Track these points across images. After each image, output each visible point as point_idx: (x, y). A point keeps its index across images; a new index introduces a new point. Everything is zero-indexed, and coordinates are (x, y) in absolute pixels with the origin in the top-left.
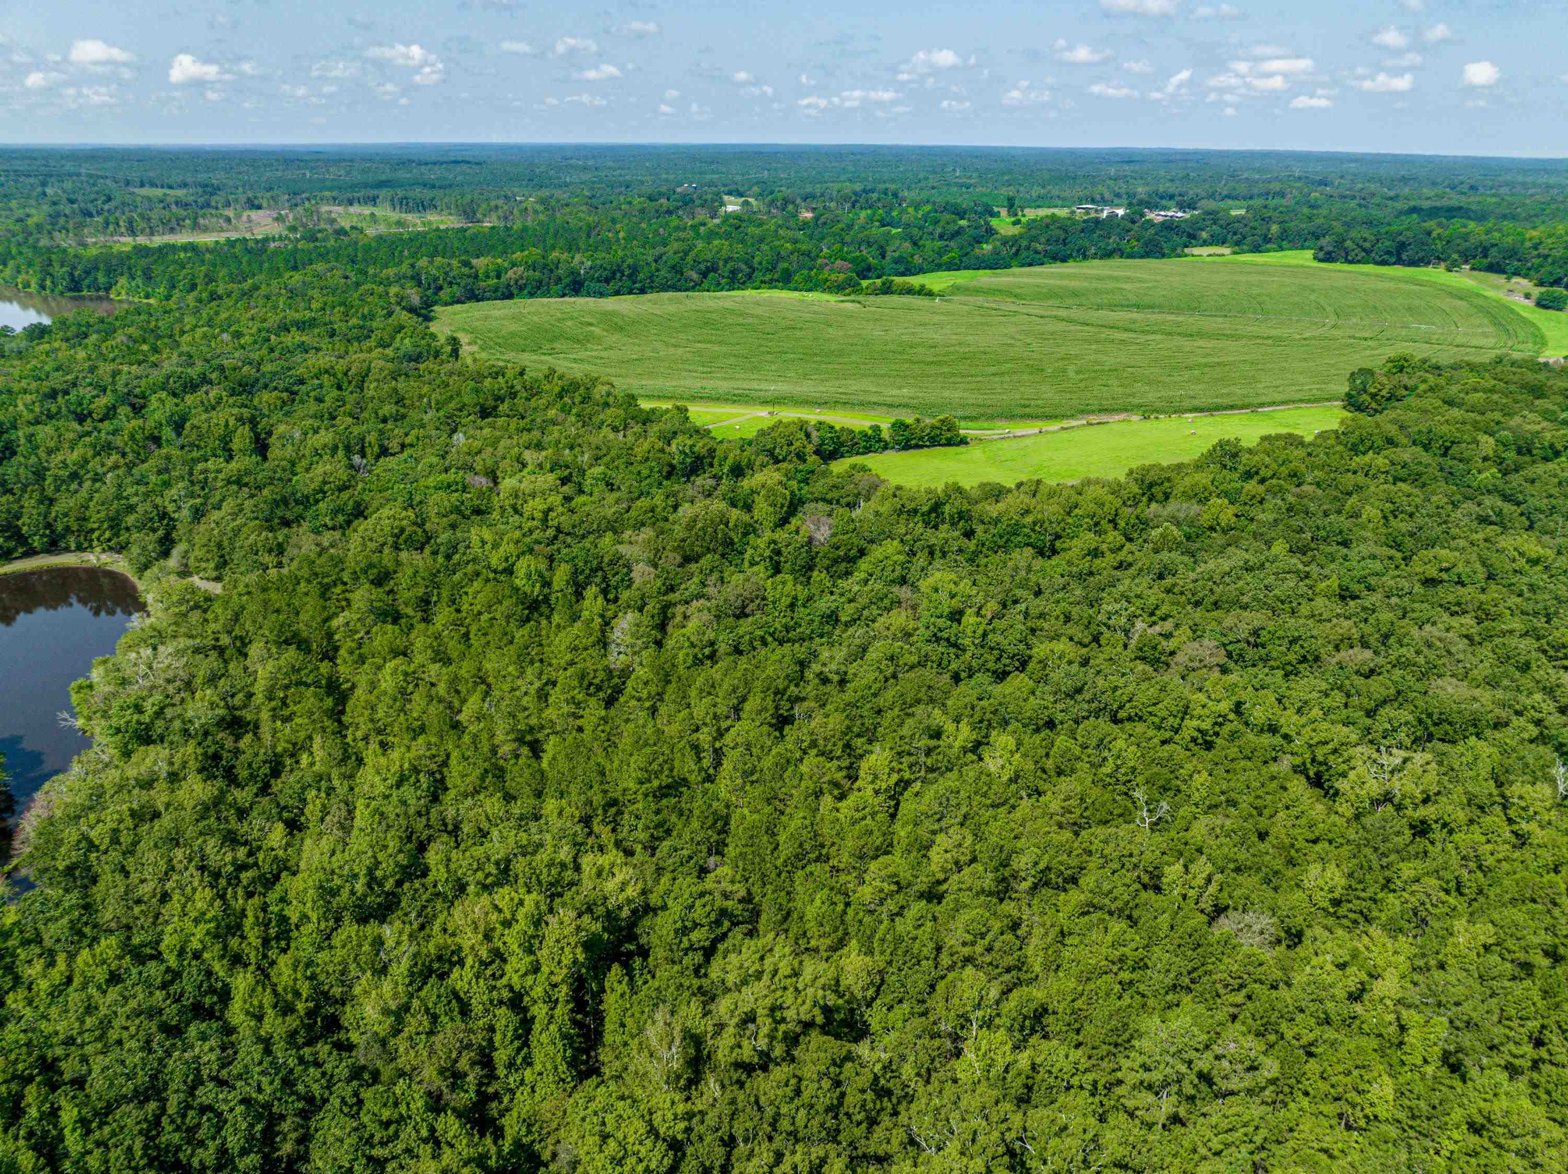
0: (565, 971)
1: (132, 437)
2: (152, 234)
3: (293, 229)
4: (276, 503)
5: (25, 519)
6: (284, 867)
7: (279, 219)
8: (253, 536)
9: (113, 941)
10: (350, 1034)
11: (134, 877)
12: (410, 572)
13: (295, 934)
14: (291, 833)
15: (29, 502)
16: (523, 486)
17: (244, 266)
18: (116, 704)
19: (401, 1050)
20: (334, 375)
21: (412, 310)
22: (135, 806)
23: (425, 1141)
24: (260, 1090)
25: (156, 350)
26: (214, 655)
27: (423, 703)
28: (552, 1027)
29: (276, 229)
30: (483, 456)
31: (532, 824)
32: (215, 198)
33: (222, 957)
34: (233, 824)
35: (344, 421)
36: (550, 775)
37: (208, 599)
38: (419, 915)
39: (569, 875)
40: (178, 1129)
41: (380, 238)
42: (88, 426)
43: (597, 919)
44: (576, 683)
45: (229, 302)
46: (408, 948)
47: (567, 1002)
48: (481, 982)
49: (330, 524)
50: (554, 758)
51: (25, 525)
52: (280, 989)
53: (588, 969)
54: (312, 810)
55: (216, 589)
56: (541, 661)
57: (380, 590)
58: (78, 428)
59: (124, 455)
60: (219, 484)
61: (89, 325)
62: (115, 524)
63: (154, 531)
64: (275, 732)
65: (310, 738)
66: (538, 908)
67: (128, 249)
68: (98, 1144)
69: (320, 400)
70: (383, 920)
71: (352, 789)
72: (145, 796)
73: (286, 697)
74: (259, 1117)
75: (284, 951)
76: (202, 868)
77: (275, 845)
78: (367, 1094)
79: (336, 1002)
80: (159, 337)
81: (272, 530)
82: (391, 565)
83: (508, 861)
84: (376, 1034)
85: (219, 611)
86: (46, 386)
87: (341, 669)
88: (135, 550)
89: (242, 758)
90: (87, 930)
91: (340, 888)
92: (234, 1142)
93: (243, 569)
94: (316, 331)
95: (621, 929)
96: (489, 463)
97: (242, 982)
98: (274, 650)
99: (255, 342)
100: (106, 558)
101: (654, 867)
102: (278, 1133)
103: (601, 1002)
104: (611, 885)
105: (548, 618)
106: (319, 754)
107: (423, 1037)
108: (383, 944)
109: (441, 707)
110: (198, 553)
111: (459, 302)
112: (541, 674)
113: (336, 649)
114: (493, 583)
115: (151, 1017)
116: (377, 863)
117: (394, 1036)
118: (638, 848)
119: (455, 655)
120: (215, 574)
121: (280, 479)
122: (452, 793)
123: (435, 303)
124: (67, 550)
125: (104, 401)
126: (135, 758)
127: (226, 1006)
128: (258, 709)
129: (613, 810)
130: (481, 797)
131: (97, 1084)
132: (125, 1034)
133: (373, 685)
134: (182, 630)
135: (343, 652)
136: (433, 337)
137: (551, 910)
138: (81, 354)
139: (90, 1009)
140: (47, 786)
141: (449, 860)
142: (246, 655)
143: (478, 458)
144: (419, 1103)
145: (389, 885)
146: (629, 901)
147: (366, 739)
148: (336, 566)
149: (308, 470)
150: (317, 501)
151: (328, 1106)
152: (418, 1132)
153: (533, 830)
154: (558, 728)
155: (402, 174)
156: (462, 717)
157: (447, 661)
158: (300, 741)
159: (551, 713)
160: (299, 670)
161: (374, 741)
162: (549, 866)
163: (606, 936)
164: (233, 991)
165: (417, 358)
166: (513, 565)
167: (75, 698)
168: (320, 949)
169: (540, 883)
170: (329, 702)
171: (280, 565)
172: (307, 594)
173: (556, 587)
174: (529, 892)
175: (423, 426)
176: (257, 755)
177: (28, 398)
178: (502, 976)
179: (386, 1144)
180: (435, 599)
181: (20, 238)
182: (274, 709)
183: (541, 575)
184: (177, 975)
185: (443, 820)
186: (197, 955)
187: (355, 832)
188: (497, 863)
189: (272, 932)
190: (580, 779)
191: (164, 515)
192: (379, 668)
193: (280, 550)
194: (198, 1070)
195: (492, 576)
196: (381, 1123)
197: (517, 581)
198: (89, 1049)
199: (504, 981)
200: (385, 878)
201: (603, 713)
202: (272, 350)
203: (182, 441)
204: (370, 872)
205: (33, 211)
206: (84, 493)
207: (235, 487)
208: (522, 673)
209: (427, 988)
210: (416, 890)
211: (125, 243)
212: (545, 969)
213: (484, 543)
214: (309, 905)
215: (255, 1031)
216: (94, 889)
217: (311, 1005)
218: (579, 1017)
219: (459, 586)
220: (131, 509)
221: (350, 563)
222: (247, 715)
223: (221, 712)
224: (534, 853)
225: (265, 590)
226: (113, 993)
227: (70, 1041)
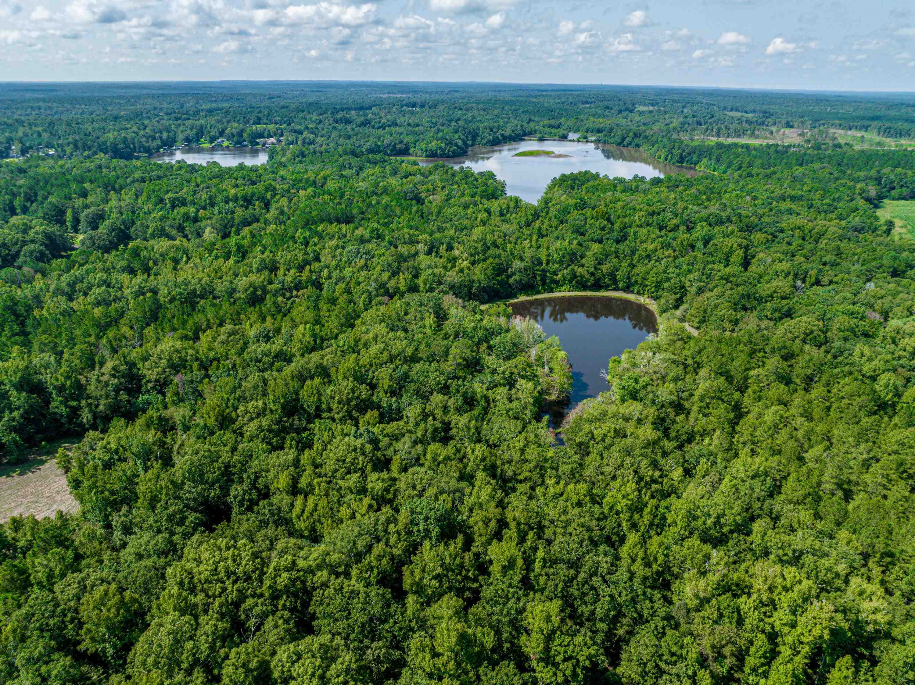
0: (811, 638)
1: (682, 243)
2: (728, 137)
3: (808, 141)
4: (743, 296)
5: (620, 272)
6: (674, 492)
7: (802, 135)
8: (725, 311)
9: (585, 486)
10: (673, 596)
11: (605, 461)
12: (807, 358)
13: (667, 529)
14: (685, 476)
15: (624, 264)
16: (905, 327)
17: (772, 161)
18: (627, 375)
19: (696, 621)
20: (803, 231)
21: (868, 200)
22: (617, 427)
23: (689, 677)
24: (620, 596)
25: (709, 199)
26: (681, 367)
27: (786, 438)
28: (789, 665)
29: (797, 140)
30: (884, 301)
31: (826, 539)
32: (769, 120)
33: (628, 521)
34: (659, 457)
35: (799, 259)
36: (851, 516)
37: (689, 337)
38: (736, 555)
39: (839, 583)
40: (578, 589)
41: (863, 152)
42: (663, 232)
43: (847, 620)
44: (894, 466)
45: (756, 179)
46: (721, 569)
47: (806, 657)
48: (756, 612)
49: (769, 316)
50: (858, 507)
51: (619, 275)
52: (648, 552)
53: (828, 646)
54: (700, 469)
55: (695, 333)
56: (874, 443)
57: (785, 363)
58: (658, 232)
59: (675, 251)
60: (716, 278)
61: (681, 181)
62: (658, 286)
63: (675, 294)
64: (697, 419)
65: (714, 430)
66: (810, 591)
67: (713, 144)
68: (547, 574)
69: (789, 244)
70: (714, 547)
71: (726, 468)
72: (624, 424)
73: (710, 403)
74: (615, 608)
75: (659, 534)
76: (636, 472)
77: (675, 478)
78: (669, 632)
79: (673, 575)
80: (713, 193)
81: (735, 310)
82: (797, 351)
83: (802, 553)
84: (687, 604)
85: (692, 345)
86: (650, 210)
87: (746, 400)
88: (663, 301)
89: (675, 426)
90: (577, 475)
91: (698, 517)
92: (599, 613)
93: (713, 327)
94: (801, 203)
95: (862, 636)
96: (886, 306)
97: (632, 538)
98: (713, 376)
99: (763, 204)
100: (648, 301)
101: (905, 612)
102: (620, 622)
103: (829, 672)
104: (866, 605)
105: (890, 417)
106: (716, 441)
107: (711, 622)
108: (709, 559)
109: (796, 444)
110: (693, 312)
111: (904, 199)
112: (871, 450)
113: (747, 387)
114: (859, 382)
115: (587, 530)
116: (724, 515)
117: (696, 611)
118: (898, 593)
119: (816, 417)
120: (697, 325)
121: (750, 283)
122: (782, 497)
123: (886, 197)
124: (632, 292)
125: (675, 221)
126: (626, 404)
127: (621, 545)
128: (693, 403)
129: (889, 559)
130: (800, 508)
131: (555, 548)
132: (574, 532)
133: (760, 415)
134: (671, 349)
135: (750, 391)
136: (877, 218)
137: (818, 597)
138: (672, 196)
139: (565, 512)
140: (585, 401)
141: (766, 534)
142: (697, 373)
143: (879, 301)
144: (693, 655)
145: (726, 530)
146: (876, 622)
147: (744, 443)
148: (764, 341)
149: (768, 282)
150: (767, 301)
151: (647, 625)
152: (687, 669)
153: (826, 544)
154: (869, 489)
155: (893, 113)
156: (806, 456)
157: (810, 419)
158: (708, 429)
159: (867, 478)
160: (722, 392)
161: (749, 446)
162: (829, 570)
163: (849, 634)
164: (627, 540)
165: (859, 230)
166: (878, 375)
167: (611, 365)
168: (676, 543)
169: (817, 577)
170: (732, 415)
171: (733, 331)
172: (742, 351)
173: (904, 399)
174: (808, 578)
175: (849, 273)
176: (683, 427)
177: (641, 213)
178: (770, 617)
179: (668, 664)
180: (817, 379)
181: (664, 134)
182: (701, 407)
183: (896, 388)
184: (606, 518)
185: (771, 510)
186: (618, 513)
187: (718, 492)
188: (794, 551)
189: (656, 521)
190: (871, 528)
191: (683, 287)
192: (767, 407)
193: (736, 322)
194: (597, 568)
195: (860, 377)
196: (670, 652)
197: (877, 387)
198: (558, 530)
199: (771, 620)
200: (725, 525)
201: (907, 494)
202: (771, 210)
203: (705, 250)
204: (718, 517)
205: (675, 121)
206: (649, 266)
207: (724, 282)
208: (857, 445)
209: (724, 597)
210: (739, 541)
211: (713, 140)
212: (799, 629)
213: (862, 355)
214: (680, 517)
215: (629, 566)
216: (586, 458)
217: (660, 569)
218: (810, 671)
219: (836, 376)
220: (668, 279)
221: (773, 342)
222: (687, 405)
223: (674, 398)
224: (821, 557)
225: (720, 342)
226: (577, 510)
227: (552, 522)
